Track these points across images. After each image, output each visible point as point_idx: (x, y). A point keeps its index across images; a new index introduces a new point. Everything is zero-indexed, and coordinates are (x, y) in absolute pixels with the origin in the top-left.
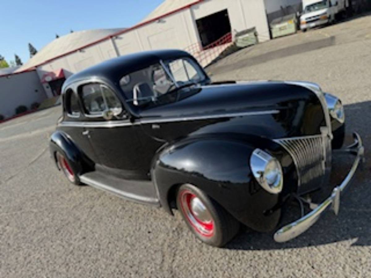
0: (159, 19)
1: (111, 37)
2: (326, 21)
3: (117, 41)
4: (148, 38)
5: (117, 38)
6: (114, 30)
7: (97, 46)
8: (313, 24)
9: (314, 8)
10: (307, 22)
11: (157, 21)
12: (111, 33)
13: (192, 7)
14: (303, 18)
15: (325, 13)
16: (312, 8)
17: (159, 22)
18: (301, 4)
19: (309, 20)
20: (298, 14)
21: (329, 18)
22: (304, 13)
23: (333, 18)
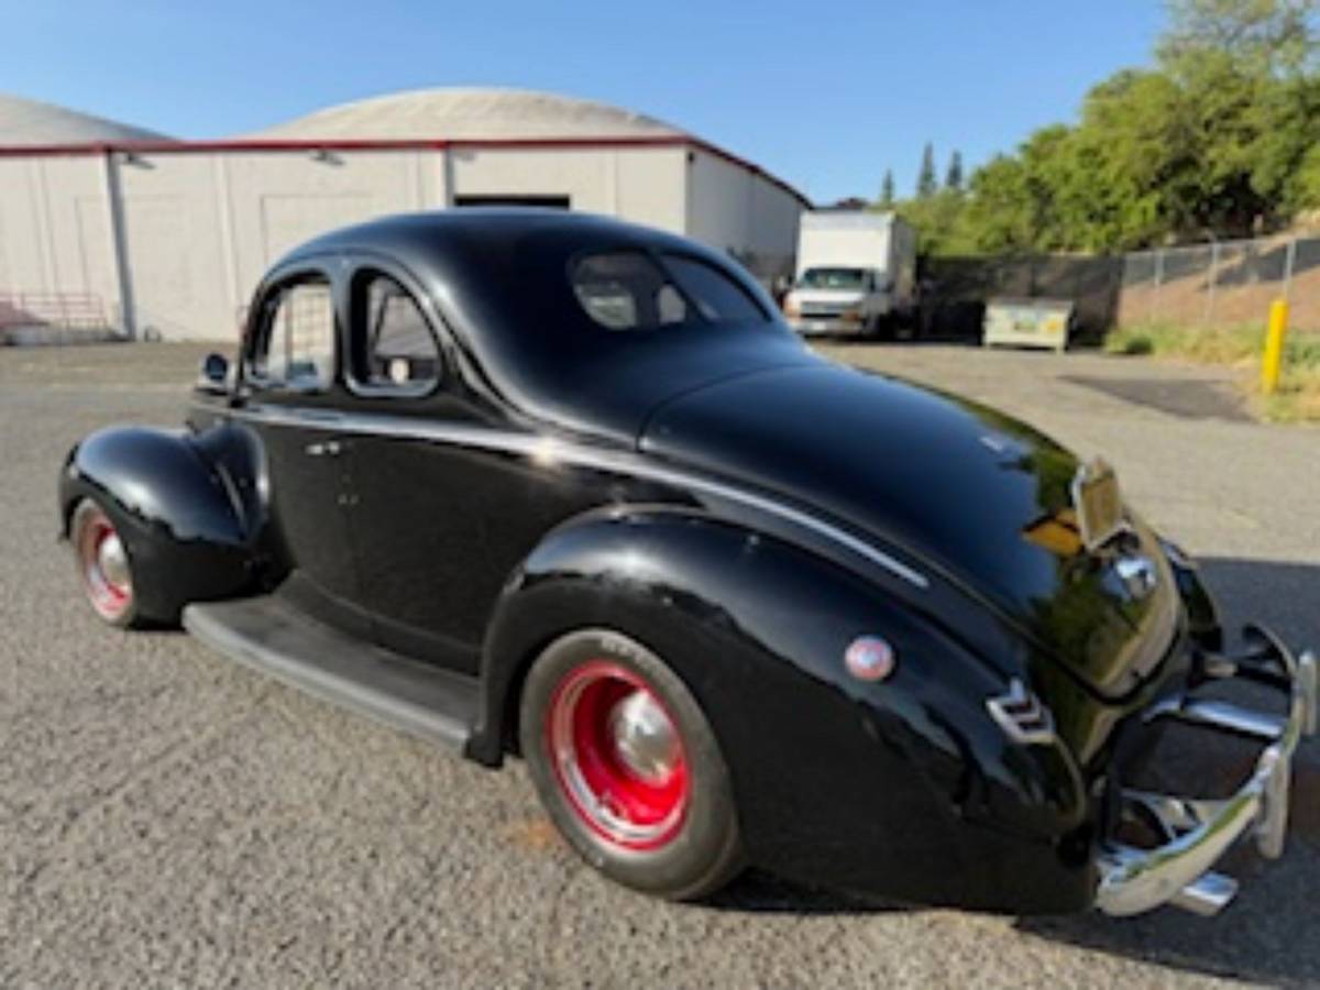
0: (325, 149)
1: (109, 150)
2: (856, 328)
3: (127, 172)
4: (262, 202)
5: (131, 160)
6: (124, 129)
7: (34, 164)
8: (819, 326)
9: (827, 280)
10: (806, 316)
11: (315, 153)
12: (110, 138)
13: (454, 151)
14: (796, 299)
15: (856, 305)
16: (820, 279)
17: (323, 158)
18: (792, 260)
19: (811, 311)
20: (782, 284)
21: (864, 321)
22: (799, 287)
23: (871, 326)
